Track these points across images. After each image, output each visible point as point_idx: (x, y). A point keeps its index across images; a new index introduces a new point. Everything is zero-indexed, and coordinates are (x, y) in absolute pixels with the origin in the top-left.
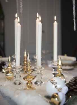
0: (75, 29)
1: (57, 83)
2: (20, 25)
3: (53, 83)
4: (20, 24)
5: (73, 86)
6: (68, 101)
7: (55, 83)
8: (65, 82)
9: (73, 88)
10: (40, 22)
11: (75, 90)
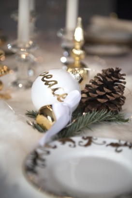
1: (56, 82)
3: (47, 83)
5: (97, 92)
6: (76, 121)
7: (54, 82)
8: (80, 81)
9: (96, 95)
11: (99, 100)
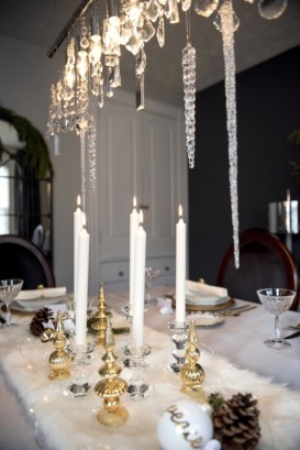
0: (237, 265)
2: (88, 235)
4: (88, 232)
7: (184, 424)
10: (141, 228)
